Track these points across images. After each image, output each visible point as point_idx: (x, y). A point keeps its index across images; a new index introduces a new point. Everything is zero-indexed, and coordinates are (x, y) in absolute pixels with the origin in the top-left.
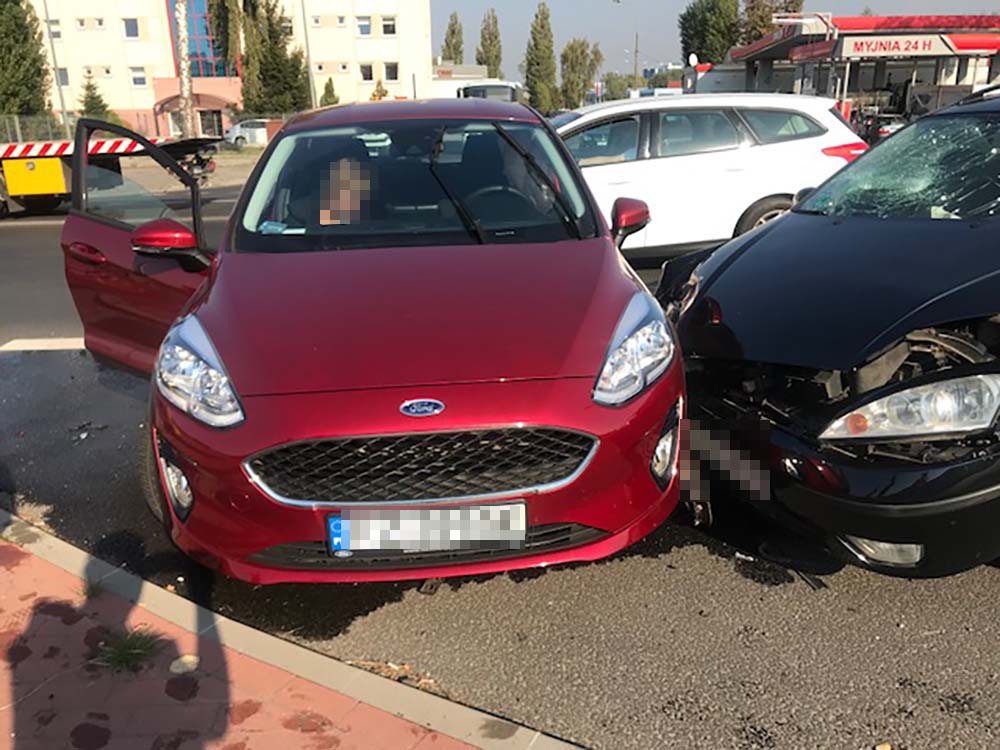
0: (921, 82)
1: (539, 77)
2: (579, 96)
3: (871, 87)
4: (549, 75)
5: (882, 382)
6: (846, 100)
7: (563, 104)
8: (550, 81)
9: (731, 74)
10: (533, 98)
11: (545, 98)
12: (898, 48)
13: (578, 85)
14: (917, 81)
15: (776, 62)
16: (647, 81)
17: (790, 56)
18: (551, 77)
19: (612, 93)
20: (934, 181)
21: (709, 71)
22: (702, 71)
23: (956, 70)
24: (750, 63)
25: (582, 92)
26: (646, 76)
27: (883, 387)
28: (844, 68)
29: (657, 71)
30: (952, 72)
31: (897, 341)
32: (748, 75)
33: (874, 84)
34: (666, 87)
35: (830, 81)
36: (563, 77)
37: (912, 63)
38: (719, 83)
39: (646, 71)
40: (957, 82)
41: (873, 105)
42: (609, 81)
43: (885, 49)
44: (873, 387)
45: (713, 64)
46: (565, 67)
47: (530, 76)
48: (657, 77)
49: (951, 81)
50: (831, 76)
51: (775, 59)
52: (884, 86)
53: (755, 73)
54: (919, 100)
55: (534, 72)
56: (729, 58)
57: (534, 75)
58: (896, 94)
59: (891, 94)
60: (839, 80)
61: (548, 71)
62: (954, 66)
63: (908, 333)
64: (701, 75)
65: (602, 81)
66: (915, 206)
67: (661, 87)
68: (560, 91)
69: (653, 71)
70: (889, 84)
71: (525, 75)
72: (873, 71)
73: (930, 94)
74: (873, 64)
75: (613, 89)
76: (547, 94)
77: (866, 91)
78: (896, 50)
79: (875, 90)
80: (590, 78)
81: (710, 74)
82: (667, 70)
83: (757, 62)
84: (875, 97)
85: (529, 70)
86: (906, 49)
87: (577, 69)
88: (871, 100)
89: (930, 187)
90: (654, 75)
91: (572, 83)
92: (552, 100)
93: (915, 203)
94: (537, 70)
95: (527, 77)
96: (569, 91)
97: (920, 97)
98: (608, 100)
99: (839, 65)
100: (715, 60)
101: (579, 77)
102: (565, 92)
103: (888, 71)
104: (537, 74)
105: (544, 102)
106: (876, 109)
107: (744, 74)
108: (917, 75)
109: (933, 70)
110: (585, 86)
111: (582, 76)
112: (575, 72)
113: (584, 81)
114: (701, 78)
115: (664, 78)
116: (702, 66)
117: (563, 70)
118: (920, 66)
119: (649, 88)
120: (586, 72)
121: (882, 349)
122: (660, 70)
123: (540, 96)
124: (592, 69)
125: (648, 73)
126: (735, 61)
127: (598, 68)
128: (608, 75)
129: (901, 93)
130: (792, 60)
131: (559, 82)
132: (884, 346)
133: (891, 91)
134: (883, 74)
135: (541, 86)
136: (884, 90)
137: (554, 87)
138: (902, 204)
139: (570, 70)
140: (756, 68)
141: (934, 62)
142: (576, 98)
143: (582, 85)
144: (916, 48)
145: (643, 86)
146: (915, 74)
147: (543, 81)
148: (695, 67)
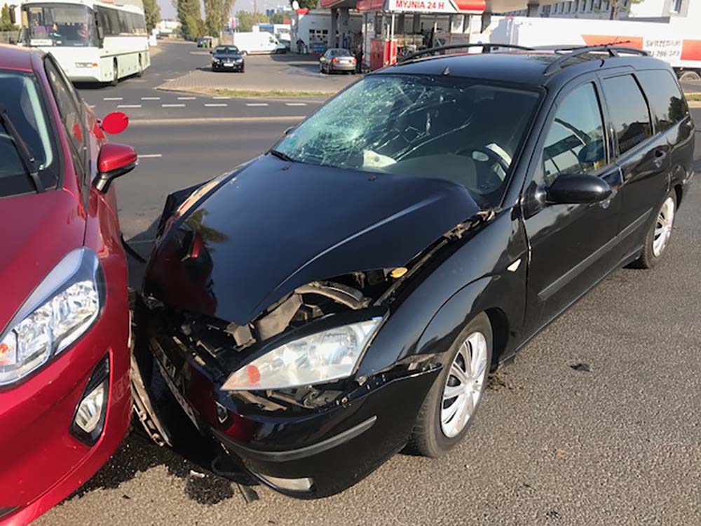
0: (441, 29)
1: (188, 11)
2: (219, 27)
3: (411, 31)
4: (195, 10)
5: (281, 329)
6: (393, 40)
7: (207, 32)
8: (196, 15)
9: (322, 17)
10: (185, 26)
11: (193, 27)
12: (424, 6)
13: (217, 19)
14: (438, 29)
15: (350, 10)
16: (269, 18)
17: (357, 6)
18: (197, 11)
19: (244, 26)
20: (364, 132)
21: (307, 14)
22: (302, 13)
23: (462, 22)
24: (334, 10)
25: (221, 24)
26: (268, 15)
27: (282, 333)
28: (391, 17)
29: (276, 12)
30: (460, 24)
31: (288, 296)
32: (333, 19)
33: (413, 29)
34: (282, 23)
35: (383, 27)
36: (206, 11)
37: (433, 17)
38: (313, 23)
39: (268, 11)
40: (464, 30)
41: (413, 44)
42: (241, 16)
43: (415, 6)
44: (275, 334)
45: (309, 9)
46: (207, 4)
47: (180, 10)
48: (275, 16)
49: (459, 30)
50: (383, 23)
51: (350, 8)
52: (419, 31)
53: (337, 17)
54: (439, 43)
55: (183, 7)
56: (319, 6)
57: (184, 10)
58: (426, 37)
59: (423, 37)
60: (388, 26)
61: (194, 8)
62: (461, 20)
63: (296, 288)
64: (301, 17)
65: (236, 17)
66: (349, 152)
67: (279, 23)
68: (205, 22)
69: (273, 11)
70: (422, 30)
71: (176, 9)
72: (412, 20)
73: (446, 39)
74: (412, 16)
75: (244, 24)
76: (194, 24)
77: (409, 34)
78: (422, 8)
79: (414, 33)
80: (226, 14)
81: (307, 16)
82: (283, 11)
83: (338, 10)
84: (413, 38)
85: (179, 5)
86: (429, 8)
87: (216, 6)
88: (412, 40)
89: (361, 137)
90: (273, 15)
91: (213, 17)
92: (199, 29)
93: (348, 150)
94: (185, 6)
95: (179, 11)
96: (211, 23)
97: (440, 40)
98: (241, 31)
99: (388, 15)
100: (311, 7)
101: (218, 13)
102: (208, 23)
103: (421, 21)
104: (187, 9)
105: (192, 30)
106: (415, 46)
107: (330, 17)
108: (438, 25)
109: (448, 22)
110: (222, 20)
111: (220, 12)
112: (214, 9)
113: (222, 16)
114: (302, 19)
115: (281, 17)
116: (302, 10)
117: (206, 7)
118: (439, 19)
119: (271, 23)
120: (223, 9)
121: (277, 301)
122: (278, 11)
123: (189, 26)
124: (227, 8)
125: (270, 13)
126: (324, 8)
127: (232, 7)
128: (241, 12)
129: (429, 36)
130: (359, 10)
131: (203, 17)
132: (280, 299)
133: (423, 35)
134: (419, 22)
135: (189, 18)
136: (419, 34)
137: (200, 19)
138: (341, 150)
139: (210, 6)
140: (338, 14)
141: (448, 17)
142: (217, 30)
143: (220, 19)
144: (434, 7)
145: (267, 22)
146: (436, 24)
147: (191, 15)
148: (297, 11)
